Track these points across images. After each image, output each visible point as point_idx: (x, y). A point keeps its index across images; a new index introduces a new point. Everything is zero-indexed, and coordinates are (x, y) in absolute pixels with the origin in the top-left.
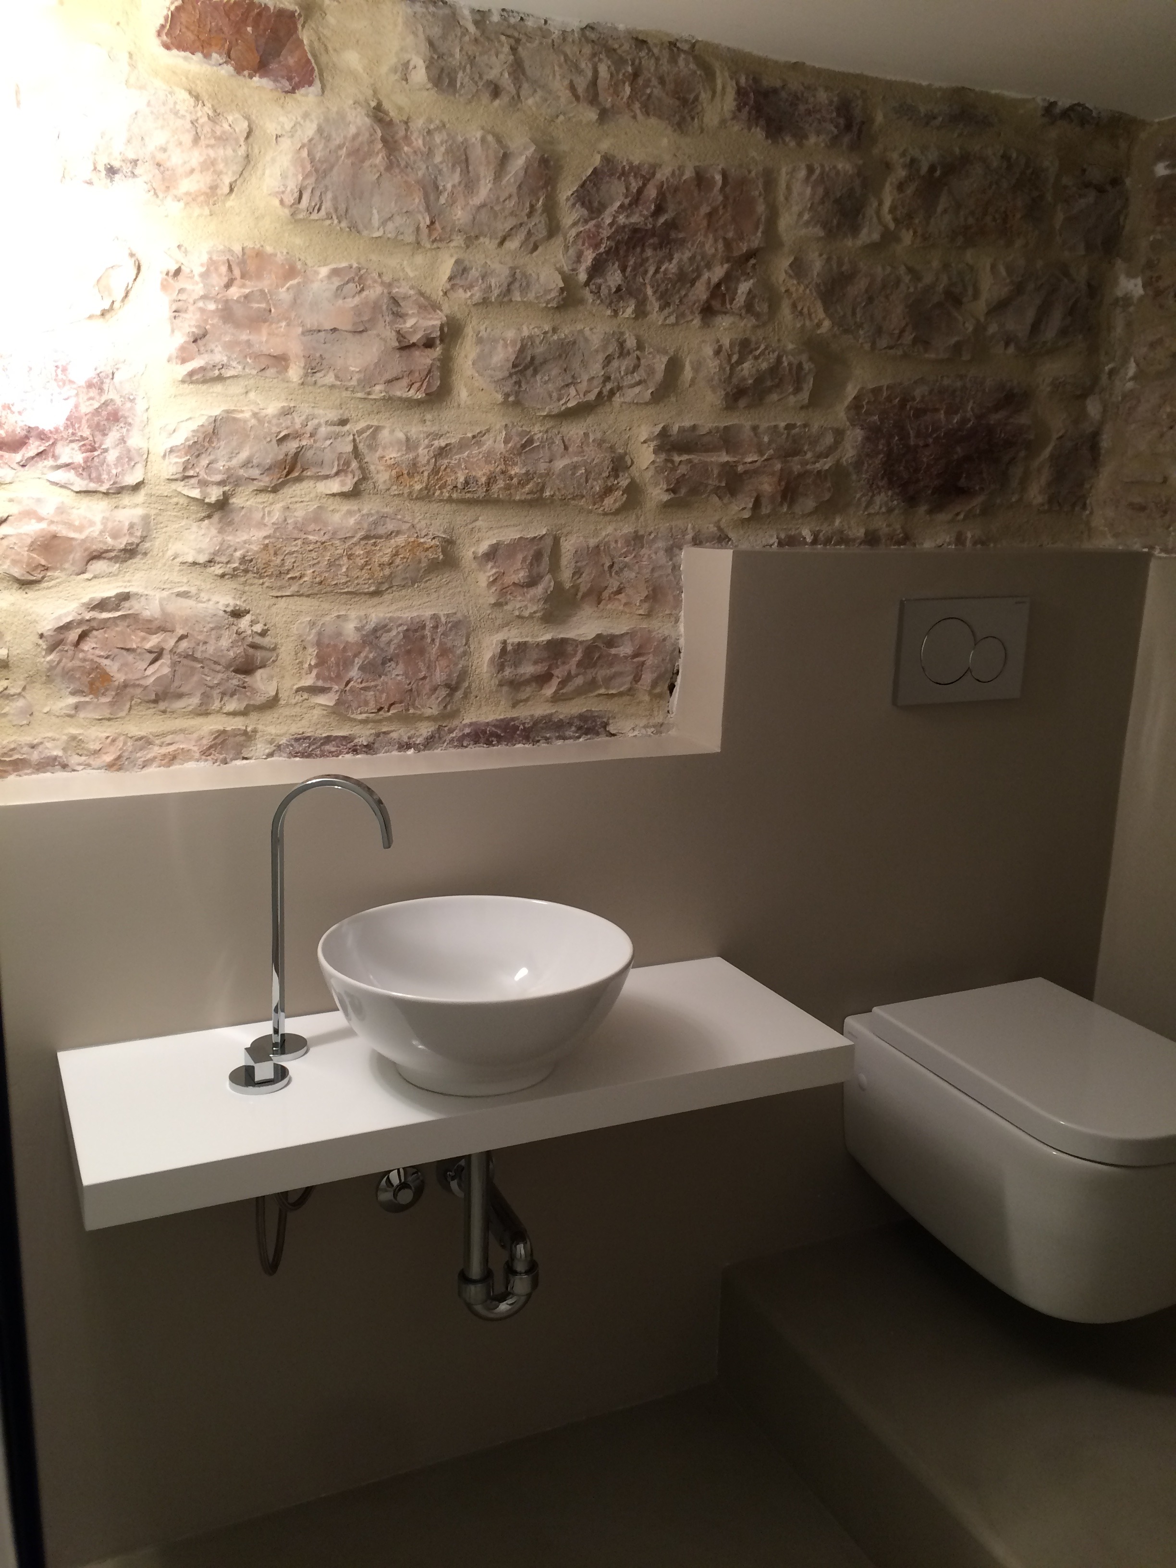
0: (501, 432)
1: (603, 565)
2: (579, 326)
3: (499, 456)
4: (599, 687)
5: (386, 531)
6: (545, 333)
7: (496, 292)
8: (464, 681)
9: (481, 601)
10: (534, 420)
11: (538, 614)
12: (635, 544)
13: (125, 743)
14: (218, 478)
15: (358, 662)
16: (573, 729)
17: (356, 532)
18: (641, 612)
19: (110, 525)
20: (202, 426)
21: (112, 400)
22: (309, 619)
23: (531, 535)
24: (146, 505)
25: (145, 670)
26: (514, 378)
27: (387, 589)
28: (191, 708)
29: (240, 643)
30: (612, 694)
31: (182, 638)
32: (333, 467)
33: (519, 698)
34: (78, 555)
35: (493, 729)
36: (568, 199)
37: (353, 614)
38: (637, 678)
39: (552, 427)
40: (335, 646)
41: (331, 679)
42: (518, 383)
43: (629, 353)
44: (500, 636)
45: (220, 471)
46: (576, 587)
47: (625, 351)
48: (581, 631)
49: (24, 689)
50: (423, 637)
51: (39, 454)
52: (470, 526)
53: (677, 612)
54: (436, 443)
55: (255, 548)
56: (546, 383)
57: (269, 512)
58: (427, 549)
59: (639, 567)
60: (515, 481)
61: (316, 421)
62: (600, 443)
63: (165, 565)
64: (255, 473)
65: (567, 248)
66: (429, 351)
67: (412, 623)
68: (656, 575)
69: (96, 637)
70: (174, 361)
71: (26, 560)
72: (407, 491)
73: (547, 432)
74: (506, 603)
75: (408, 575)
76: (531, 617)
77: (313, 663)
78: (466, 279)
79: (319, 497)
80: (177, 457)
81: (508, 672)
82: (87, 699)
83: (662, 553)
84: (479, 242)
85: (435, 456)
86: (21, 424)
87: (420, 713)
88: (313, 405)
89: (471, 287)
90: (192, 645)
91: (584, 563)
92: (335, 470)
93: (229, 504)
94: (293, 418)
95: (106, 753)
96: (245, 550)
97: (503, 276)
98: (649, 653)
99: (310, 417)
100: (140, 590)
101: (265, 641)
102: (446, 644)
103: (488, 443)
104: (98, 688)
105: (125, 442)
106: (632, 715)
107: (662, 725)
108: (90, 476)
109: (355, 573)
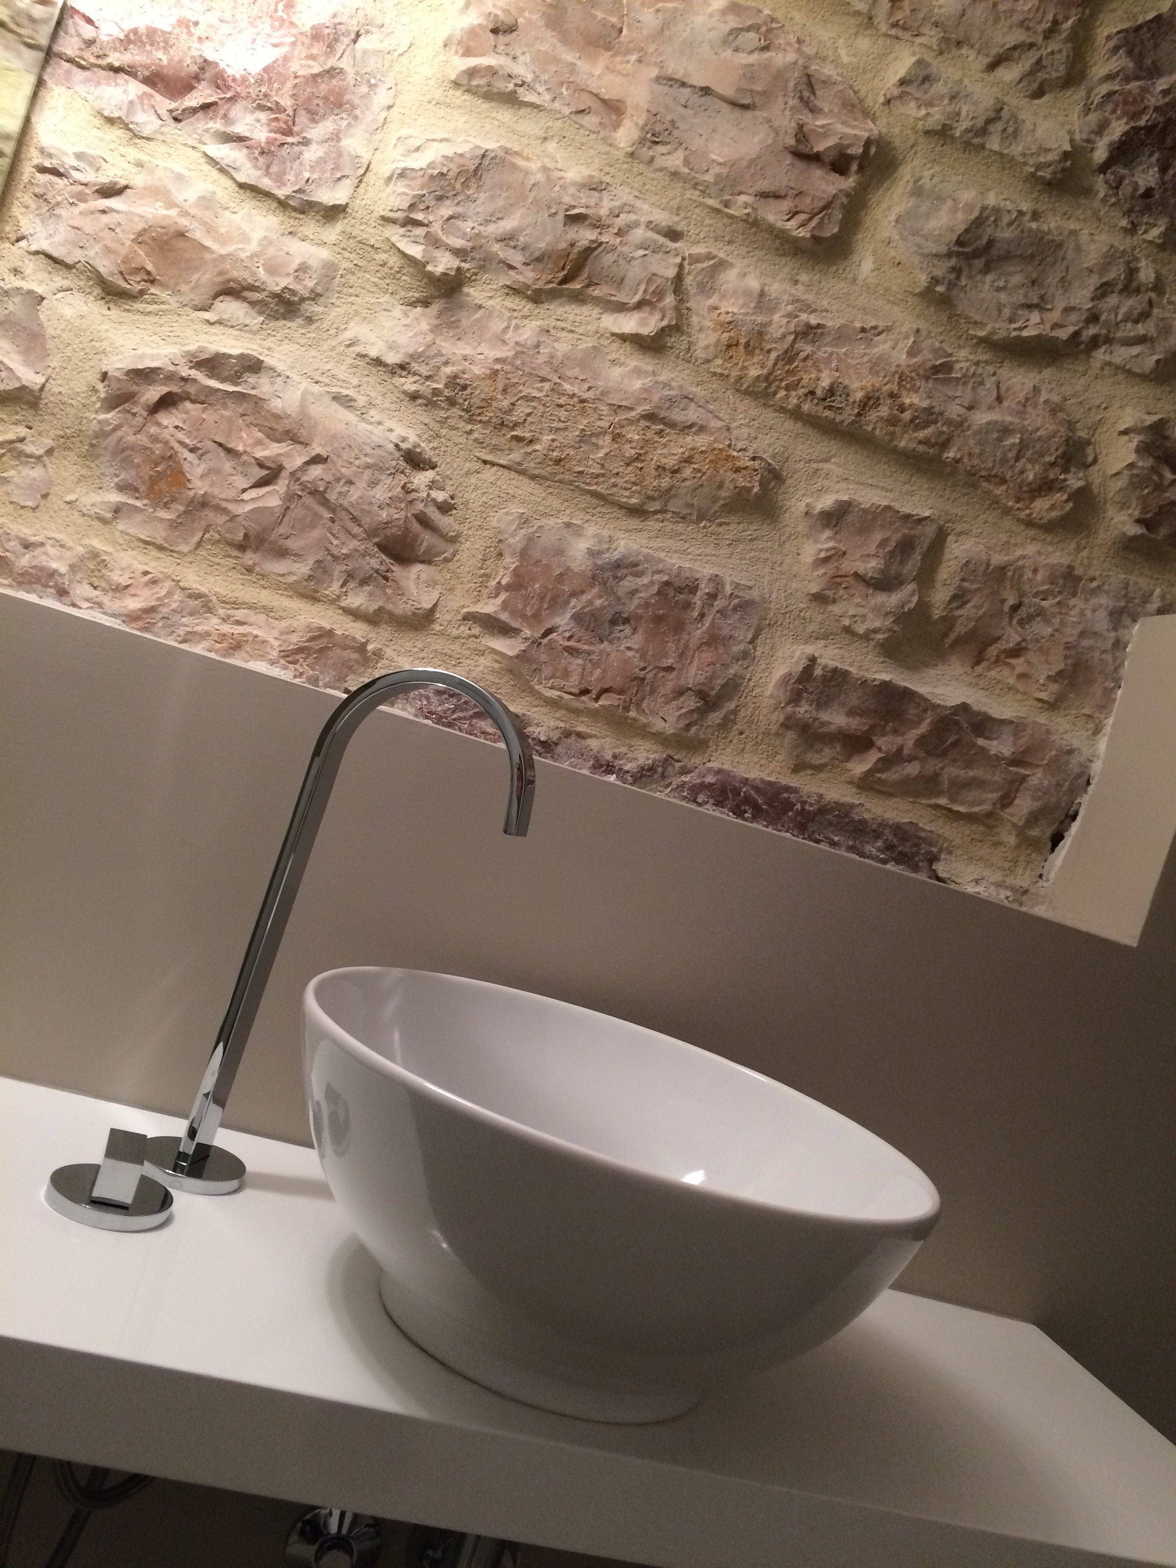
0: (907, 337)
1: (1003, 601)
2: (1073, 225)
3: (893, 369)
4: (940, 793)
5: (683, 418)
6: (1021, 213)
7: (965, 124)
8: (730, 699)
9: (794, 585)
10: (962, 342)
11: (880, 636)
12: (1064, 585)
13: (169, 594)
14: (459, 243)
15: (576, 603)
16: (879, 844)
17: (639, 402)
18: (1043, 695)
19: (271, 251)
20: (461, 155)
21: (342, 71)
22: (521, 511)
23: (906, 510)
24: (337, 249)
25: (244, 491)
26: (953, 261)
27: (655, 512)
28: (291, 579)
29: (403, 505)
30: (958, 813)
31: (317, 460)
32: (636, 294)
33: (807, 760)
34: (206, 278)
35: (753, 793)
36: (1109, 38)
37: (591, 530)
38: (1006, 801)
39: (987, 362)
40: (548, 567)
41: (524, 617)
42: (957, 271)
43: (1138, 291)
44: (810, 649)
45: (465, 234)
46: (949, 621)
47: (1134, 285)
48: (938, 691)
49: (50, 452)
50: (688, 605)
51: (206, 107)
52: (815, 466)
53: (1102, 716)
54: (804, 316)
55: (477, 370)
56: (998, 289)
57: (517, 327)
58: (738, 470)
59: (1062, 623)
60: (907, 416)
61: (632, 217)
62: (1055, 410)
63: (333, 349)
64: (517, 258)
65: (1087, 110)
66: (835, 177)
67: (678, 575)
68: (1086, 643)
69: (187, 413)
70: (454, 48)
71: (123, 251)
72: (735, 373)
73: (977, 364)
74: (834, 601)
75: (695, 501)
76: (866, 637)
77: (504, 582)
78: (926, 92)
79: (599, 334)
80: (407, 186)
81: (804, 710)
82: (138, 504)
83: (1102, 614)
84: (959, 53)
85: (797, 334)
86: (195, 53)
87: (645, 721)
88: (637, 194)
89: (930, 104)
90: (328, 477)
91: (975, 586)
92: (637, 298)
93: (460, 292)
94: (601, 199)
95: (134, 595)
96: (460, 368)
97: (982, 105)
98: (1038, 766)
99: (627, 208)
100: (280, 367)
101: (444, 522)
102: (720, 629)
103: (882, 346)
104: (160, 491)
105: (339, 140)
106: (981, 859)
107: (1026, 892)
108: (268, 167)
109: (616, 466)
